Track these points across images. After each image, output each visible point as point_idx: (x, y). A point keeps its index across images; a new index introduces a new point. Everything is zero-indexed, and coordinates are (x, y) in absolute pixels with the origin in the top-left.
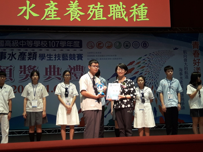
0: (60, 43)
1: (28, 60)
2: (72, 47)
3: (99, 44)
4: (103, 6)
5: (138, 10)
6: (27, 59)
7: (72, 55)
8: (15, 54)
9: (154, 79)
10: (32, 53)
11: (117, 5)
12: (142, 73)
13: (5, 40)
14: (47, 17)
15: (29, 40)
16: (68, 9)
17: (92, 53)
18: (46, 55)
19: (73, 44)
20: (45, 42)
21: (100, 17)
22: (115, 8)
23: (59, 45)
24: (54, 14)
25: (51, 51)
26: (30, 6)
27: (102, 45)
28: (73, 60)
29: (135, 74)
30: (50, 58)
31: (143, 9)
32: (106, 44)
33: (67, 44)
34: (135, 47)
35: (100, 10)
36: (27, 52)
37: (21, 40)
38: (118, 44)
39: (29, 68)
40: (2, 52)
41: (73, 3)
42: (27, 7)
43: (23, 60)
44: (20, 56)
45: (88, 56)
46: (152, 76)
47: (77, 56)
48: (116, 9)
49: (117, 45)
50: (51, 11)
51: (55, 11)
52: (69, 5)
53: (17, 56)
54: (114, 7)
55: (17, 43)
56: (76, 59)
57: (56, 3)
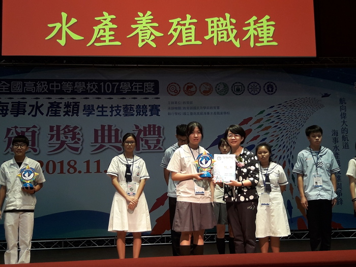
0: (119, 85)
1: (64, 116)
2: (141, 93)
3: (189, 87)
4: (195, 21)
5: (258, 27)
6: (62, 114)
7: (141, 107)
8: (42, 105)
9: (288, 149)
10: (71, 103)
11: (221, 19)
12: (266, 138)
13: (23, 80)
14: (98, 40)
15: (66, 81)
16: (133, 26)
17: (176, 103)
18: (95, 108)
19: (143, 88)
20: (94, 85)
21: (190, 40)
22: (218, 25)
23: (118, 89)
24: (110, 36)
25: (104, 100)
26: (67, 23)
27: (193, 89)
28: (142, 115)
29: (252, 140)
30: (102, 111)
31: (268, 26)
32: (200, 87)
33: (132, 88)
34: (253, 92)
35: (190, 29)
36: (63, 101)
37: (52, 81)
38: (222, 87)
39: (66, 130)
40: (19, 102)
41: (144, 16)
42: (62, 24)
43: (55, 116)
44: (50, 109)
45: (169, 108)
46: (284, 145)
47: (150, 108)
48: (218, 27)
49: (221, 89)
50: (104, 29)
51: (111, 29)
52: (136, 19)
53: (44, 110)
54: (215, 22)
55: (46, 85)
56: (149, 113)
57: (114, 17)
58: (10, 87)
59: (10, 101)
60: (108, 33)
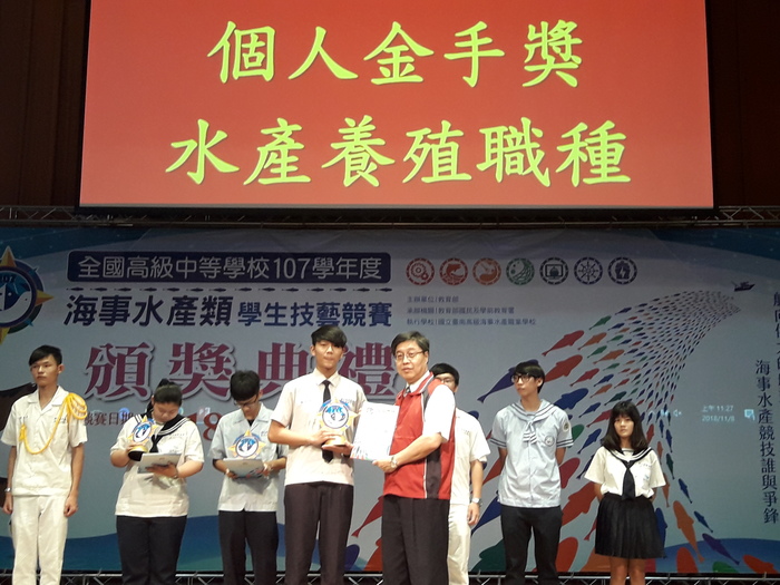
0: (311, 264)
1: (202, 324)
2: (354, 280)
3: (451, 268)
4: (459, 133)
5: (590, 145)
6: (198, 320)
7: (354, 308)
8: (161, 303)
9: (659, 399)
10: (215, 299)
11: (512, 129)
12: (611, 376)
13: (127, 255)
14: (265, 173)
15: (209, 255)
16: (335, 146)
17: (424, 300)
18: (262, 309)
19: (358, 270)
20: (262, 263)
21: (449, 173)
22: (505, 141)
23: (309, 270)
24: (289, 164)
25: (281, 294)
26: (208, 140)
27: (460, 272)
28: (355, 324)
29: (582, 379)
30: (276, 316)
31: (609, 142)
32: (475, 268)
33: (336, 270)
34: (585, 279)
35: (449, 149)
36: (201, 296)
37: (182, 256)
38: (520, 267)
39: (205, 352)
40: (117, 298)
41: (356, 126)
42: (198, 142)
43: (185, 324)
44: (176, 312)
45: (410, 311)
46: (650, 391)
47: (371, 309)
48: (505, 144)
49: (518, 271)
50: (278, 152)
51: (291, 153)
52: (341, 131)
53: (164, 312)
54: (500, 135)
55: (168, 263)
56: (368, 320)
57: (297, 127)
58: (100, 268)
59: (100, 295)
60: (285, 159)
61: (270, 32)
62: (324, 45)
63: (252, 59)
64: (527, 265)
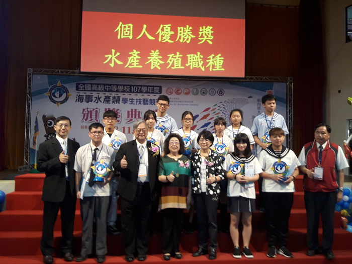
0: (141, 88)
2: (152, 93)
3: (178, 90)
4: (181, 56)
5: (214, 60)
6: (111, 102)
7: (152, 100)
8: (101, 97)
10: (116, 97)
11: (195, 55)
13: (92, 84)
14: (130, 65)
15: (114, 85)
16: (149, 58)
18: (128, 100)
19: (153, 90)
20: (128, 87)
21: (178, 66)
23: (140, 90)
25: (133, 96)
26: (115, 55)
27: (180, 92)
29: (210, 119)
30: (132, 102)
31: (220, 60)
32: (184, 91)
33: (148, 90)
34: (211, 94)
35: (179, 60)
36: (112, 96)
37: (106, 85)
38: (195, 91)
40: (89, 95)
41: (154, 53)
42: (112, 55)
43: (108, 103)
44: (105, 100)
48: (193, 59)
50: (134, 59)
51: (137, 59)
53: (102, 99)
54: (192, 57)
55: (103, 87)
57: (139, 52)
58: (84, 87)
59: (85, 95)
60: (135, 61)
61: (131, 25)
62: (146, 30)
63: (127, 33)
64: (197, 90)
